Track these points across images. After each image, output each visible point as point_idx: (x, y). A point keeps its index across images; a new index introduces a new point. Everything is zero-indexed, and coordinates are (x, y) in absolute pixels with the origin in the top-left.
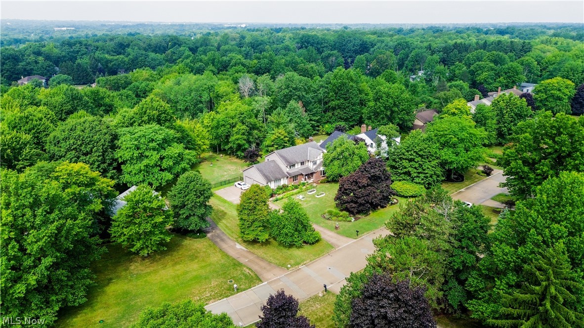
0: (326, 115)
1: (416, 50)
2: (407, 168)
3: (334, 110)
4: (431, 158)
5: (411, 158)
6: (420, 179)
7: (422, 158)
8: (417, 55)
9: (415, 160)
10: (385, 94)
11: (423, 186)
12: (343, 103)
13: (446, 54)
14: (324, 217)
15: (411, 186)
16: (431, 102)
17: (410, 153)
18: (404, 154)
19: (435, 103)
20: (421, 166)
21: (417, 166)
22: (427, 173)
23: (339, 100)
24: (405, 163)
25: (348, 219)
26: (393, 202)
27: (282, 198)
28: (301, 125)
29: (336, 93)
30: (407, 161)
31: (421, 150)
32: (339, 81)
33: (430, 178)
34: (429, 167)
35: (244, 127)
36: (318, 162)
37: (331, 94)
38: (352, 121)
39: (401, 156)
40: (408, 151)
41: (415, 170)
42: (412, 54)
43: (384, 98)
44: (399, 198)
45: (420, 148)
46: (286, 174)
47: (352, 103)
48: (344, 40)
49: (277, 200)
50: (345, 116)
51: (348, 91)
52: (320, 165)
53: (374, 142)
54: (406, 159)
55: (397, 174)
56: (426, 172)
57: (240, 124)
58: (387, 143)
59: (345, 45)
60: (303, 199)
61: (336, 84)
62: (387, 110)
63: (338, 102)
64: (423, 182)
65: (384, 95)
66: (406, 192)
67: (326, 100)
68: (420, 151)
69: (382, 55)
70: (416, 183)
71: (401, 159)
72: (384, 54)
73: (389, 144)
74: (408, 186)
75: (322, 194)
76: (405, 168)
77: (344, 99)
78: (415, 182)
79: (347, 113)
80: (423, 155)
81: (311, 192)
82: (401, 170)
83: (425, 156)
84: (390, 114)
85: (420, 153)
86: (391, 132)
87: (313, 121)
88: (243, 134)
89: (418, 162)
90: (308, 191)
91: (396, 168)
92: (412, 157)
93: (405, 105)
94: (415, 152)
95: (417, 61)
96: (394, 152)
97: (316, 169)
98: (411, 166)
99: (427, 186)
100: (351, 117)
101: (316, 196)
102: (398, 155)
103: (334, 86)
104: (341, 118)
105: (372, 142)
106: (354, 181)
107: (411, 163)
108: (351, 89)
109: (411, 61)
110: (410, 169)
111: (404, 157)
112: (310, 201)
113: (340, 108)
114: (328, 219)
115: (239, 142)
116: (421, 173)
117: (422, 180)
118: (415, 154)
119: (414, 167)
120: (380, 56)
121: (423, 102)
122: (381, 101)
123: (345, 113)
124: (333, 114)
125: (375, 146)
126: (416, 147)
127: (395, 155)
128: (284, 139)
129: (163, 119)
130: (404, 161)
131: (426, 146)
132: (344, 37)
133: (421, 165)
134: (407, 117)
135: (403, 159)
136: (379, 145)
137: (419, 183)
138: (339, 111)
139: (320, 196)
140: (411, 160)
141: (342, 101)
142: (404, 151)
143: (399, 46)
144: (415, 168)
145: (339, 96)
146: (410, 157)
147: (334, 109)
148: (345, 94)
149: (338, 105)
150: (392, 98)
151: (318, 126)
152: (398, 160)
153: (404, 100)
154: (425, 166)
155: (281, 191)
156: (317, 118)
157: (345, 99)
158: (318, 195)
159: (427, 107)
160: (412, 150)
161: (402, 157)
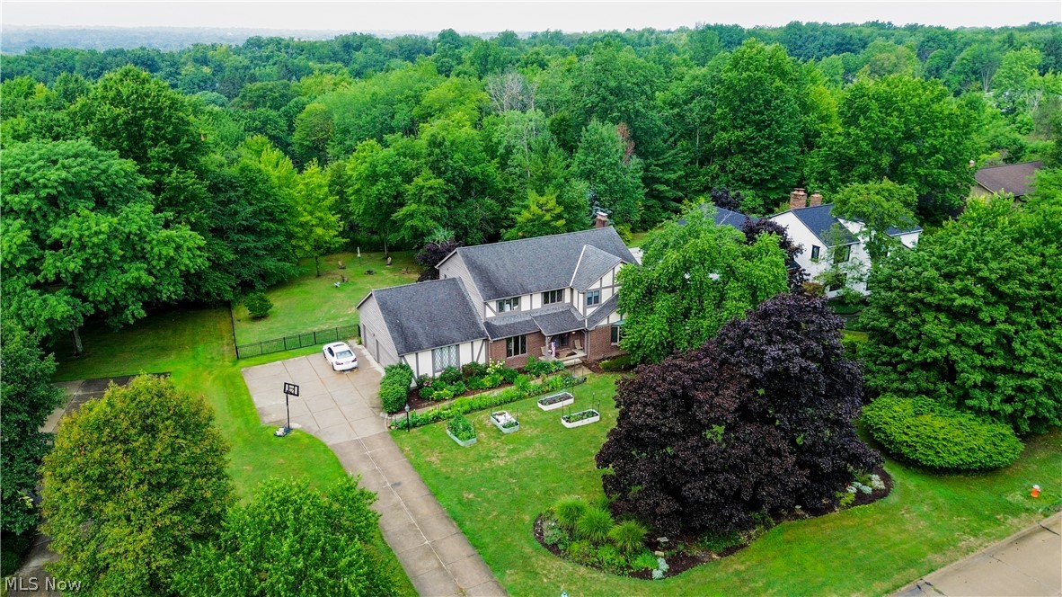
0: (703, 170)
1: (975, 46)
2: (942, 345)
3: (726, 158)
4: (1052, 311)
5: (964, 306)
6: (998, 398)
7: (1013, 307)
8: (975, 58)
9: (982, 316)
10: (877, 100)
11: (1007, 430)
12: (753, 138)
13: (1052, 57)
14: (540, 536)
15: (955, 421)
16: (1021, 148)
17: (958, 284)
18: (930, 290)
19: (1034, 152)
20: (1005, 342)
21: (987, 341)
22: (1033, 375)
23: (742, 128)
24: (935, 326)
25: (640, 562)
26: (867, 490)
27: (437, 419)
28: (617, 188)
29: (734, 110)
30: (942, 317)
31: (1009, 276)
32: (745, 75)
33: (1043, 399)
34: (1042, 347)
35: (438, 182)
36: (606, 296)
37: (719, 111)
38: (776, 188)
39: (920, 295)
40: (949, 277)
41: (978, 359)
42: (963, 54)
43: (875, 114)
44: (895, 473)
45: (1004, 265)
46: (483, 328)
47: (778, 136)
48: (801, 37)
49: (408, 426)
50: (756, 174)
51: (767, 102)
52: (611, 305)
53: (825, 242)
54: (938, 308)
55: (895, 366)
56: (1028, 368)
57: (426, 172)
58: (869, 246)
59: (801, 46)
60: (505, 430)
61: (735, 82)
62: (880, 151)
63: (740, 133)
64: (1009, 409)
65: (874, 105)
66: (931, 447)
67: (707, 129)
68: (1004, 279)
69: (884, 55)
70: (978, 411)
71: (917, 307)
72: (890, 52)
73: (875, 251)
74: (938, 423)
75: (593, 414)
76: (934, 344)
77: (758, 125)
78: (971, 408)
79: (763, 167)
80: (1017, 294)
81: (553, 401)
82: (915, 350)
83: (1024, 299)
84: (891, 165)
85: (1004, 288)
86: (886, 205)
87: (662, 183)
88: (432, 201)
89: (993, 323)
90: (543, 398)
91: (894, 341)
92: (969, 301)
93: (943, 136)
94: (982, 280)
95: (974, 73)
96: (889, 278)
97: (593, 319)
98: (958, 341)
99: (1025, 427)
100: (774, 177)
101: (563, 422)
102: (903, 290)
103: (728, 89)
104: (743, 180)
105: (818, 243)
106: (674, 395)
107: (961, 327)
108: (777, 99)
109: (960, 73)
110: (955, 352)
111: (929, 299)
112: (529, 443)
113: (742, 151)
114: (553, 548)
115: (415, 222)
116: (1004, 370)
117: (1009, 400)
118: (979, 290)
119: (972, 342)
120: (879, 56)
121: (994, 148)
122: (862, 121)
123: (756, 166)
124: (723, 168)
125: (826, 255)
126: (986, 262)
127: (891, 289)
128: (554, 223)
129: (149, 133)
130: (929, 316)
131: (1036, 260)
132: (800, 30)
133: (1006, 337)
134: (945, 176)
135: (929, 306)
136: (840, 255)
137: (994, 414)
138: (738, 158)
139: (579, 423)
140: (958, 315)
141: (749, 131)
142: (932, 273)
143: (931, 43)
144: (978, 348)
145: (743, 119)
146: (959, 301)
147: (725, 153)
148: (758, 113)
149: (739, 144)
150: (901, 111)
151: (679, 200)
152: (902, 308)
153: (942, 120)
154: (1023, 343)
155: (447, 391)
156: (673, 176)
157: (760, 126)
158: (568, 420)
159: (1008, 160)
160: (971, 272)
161: (921, 301)
